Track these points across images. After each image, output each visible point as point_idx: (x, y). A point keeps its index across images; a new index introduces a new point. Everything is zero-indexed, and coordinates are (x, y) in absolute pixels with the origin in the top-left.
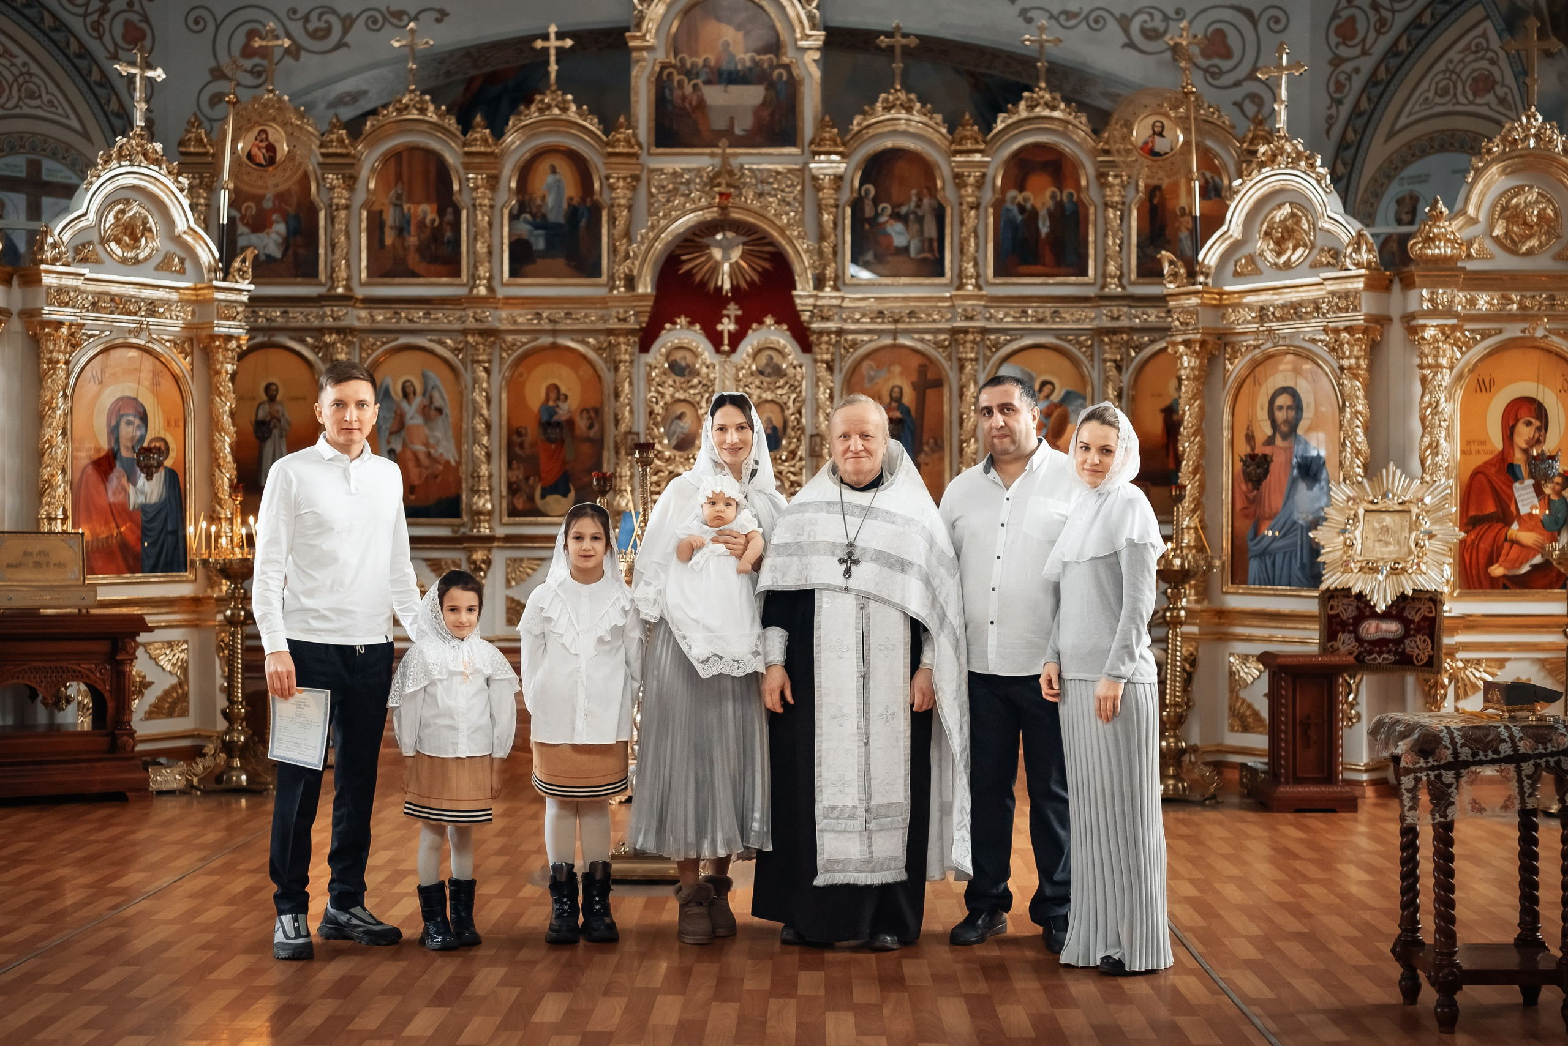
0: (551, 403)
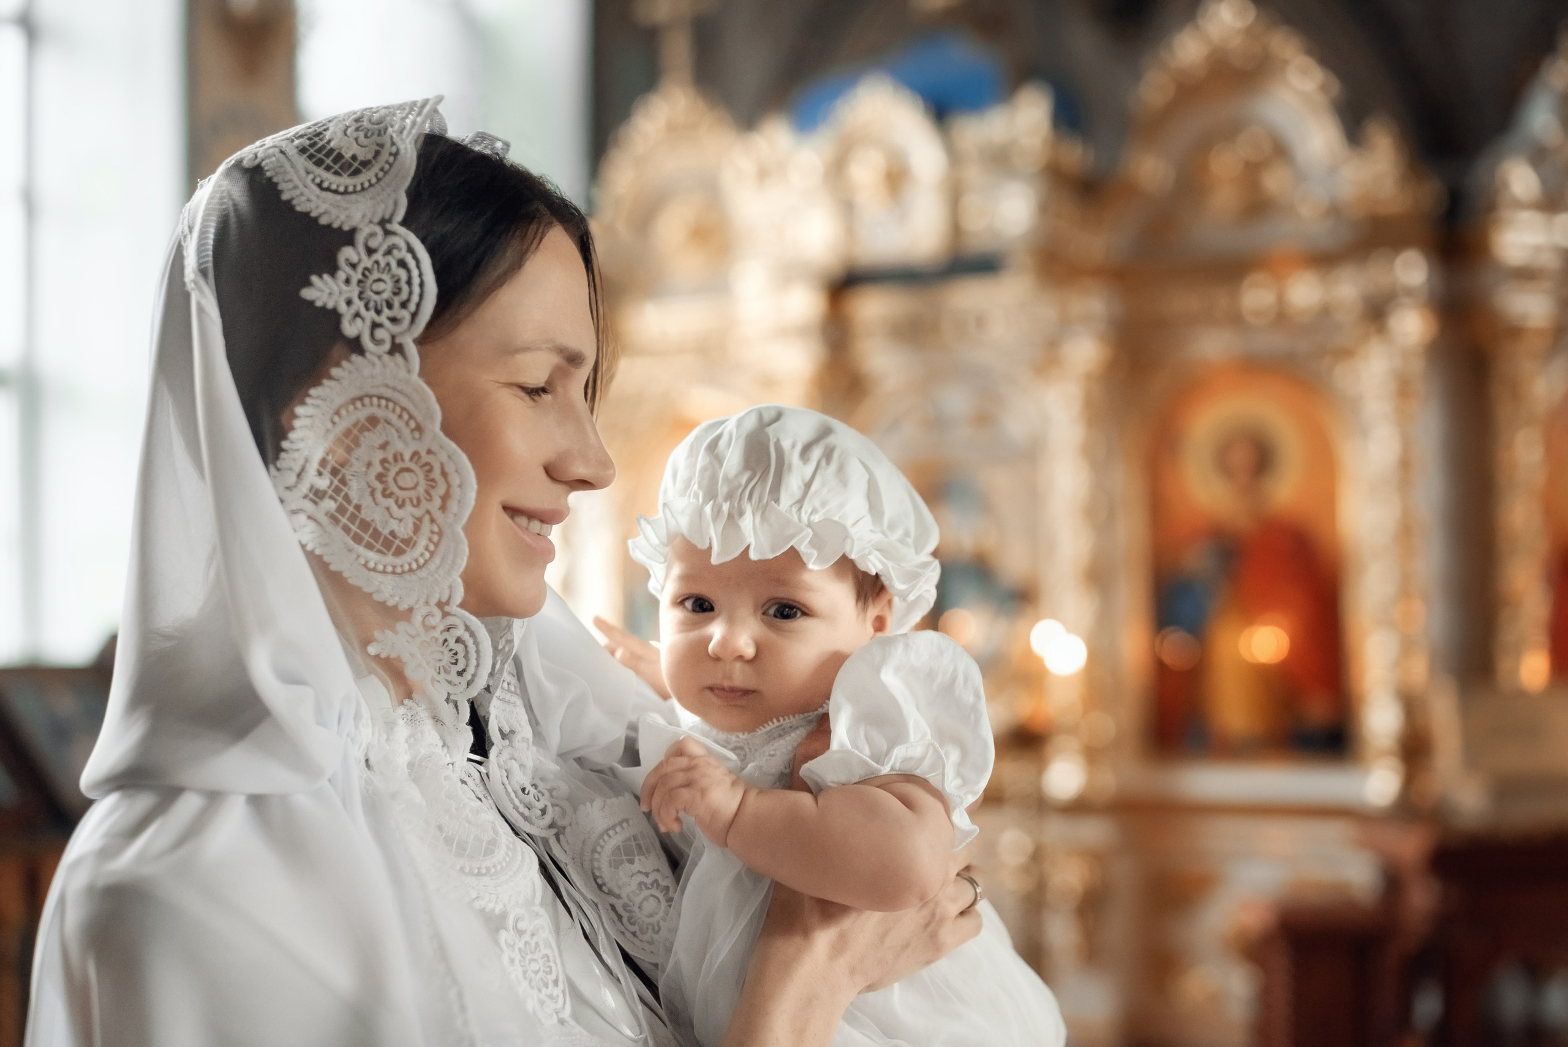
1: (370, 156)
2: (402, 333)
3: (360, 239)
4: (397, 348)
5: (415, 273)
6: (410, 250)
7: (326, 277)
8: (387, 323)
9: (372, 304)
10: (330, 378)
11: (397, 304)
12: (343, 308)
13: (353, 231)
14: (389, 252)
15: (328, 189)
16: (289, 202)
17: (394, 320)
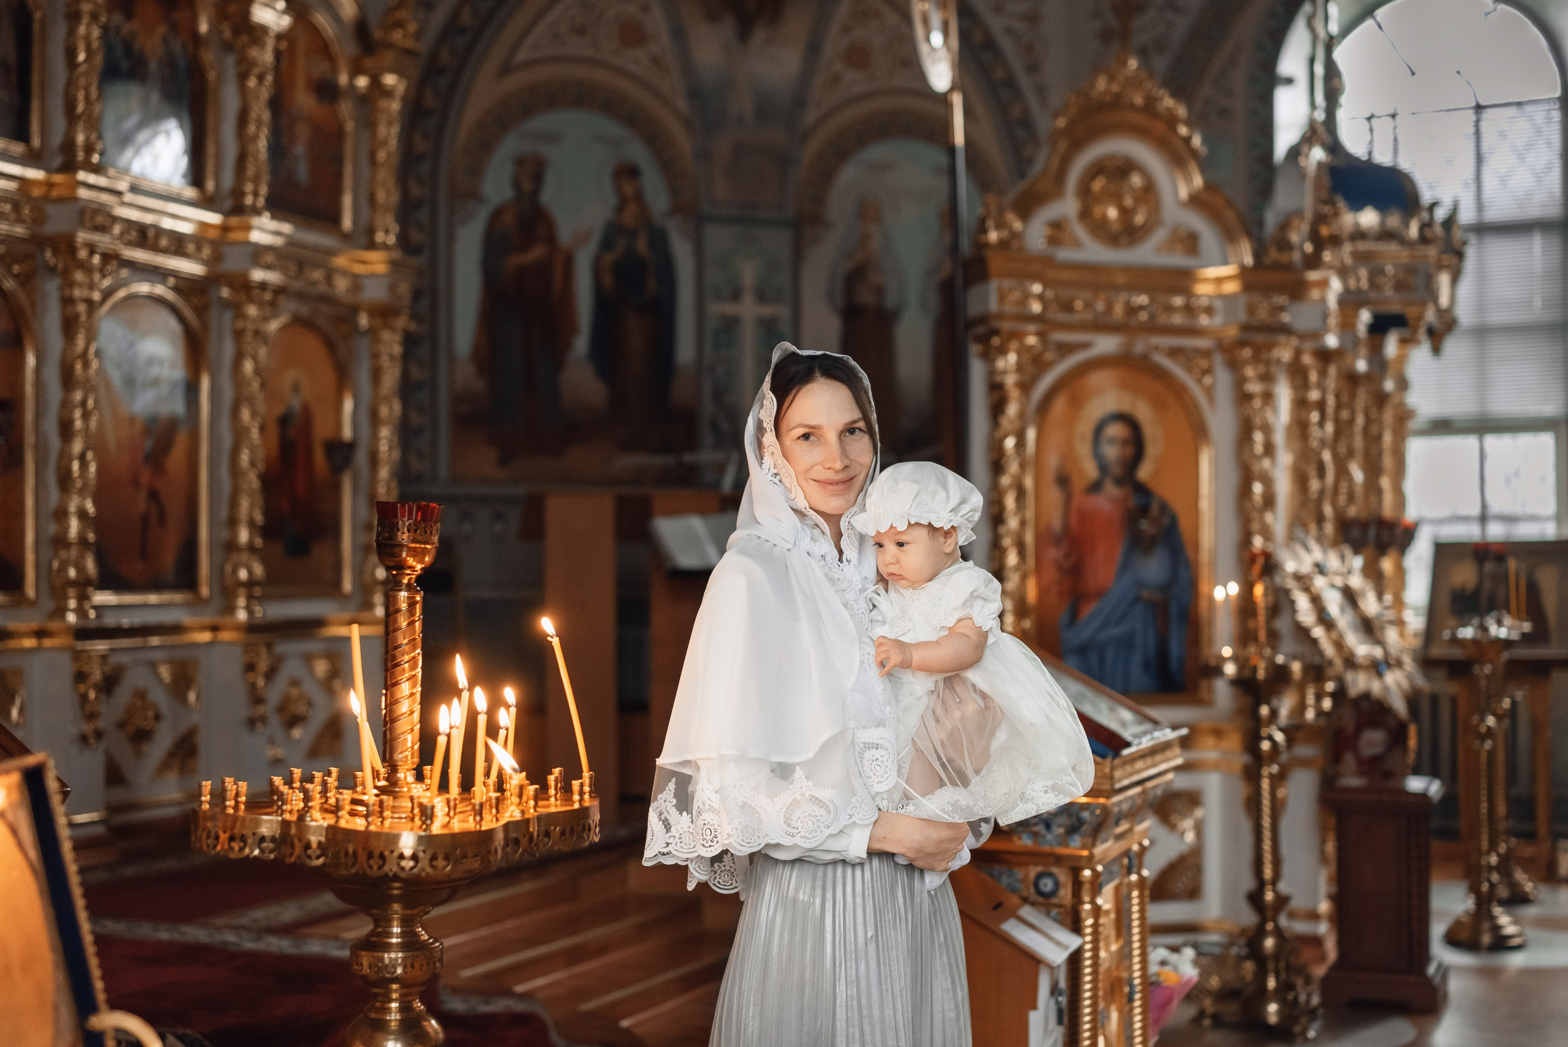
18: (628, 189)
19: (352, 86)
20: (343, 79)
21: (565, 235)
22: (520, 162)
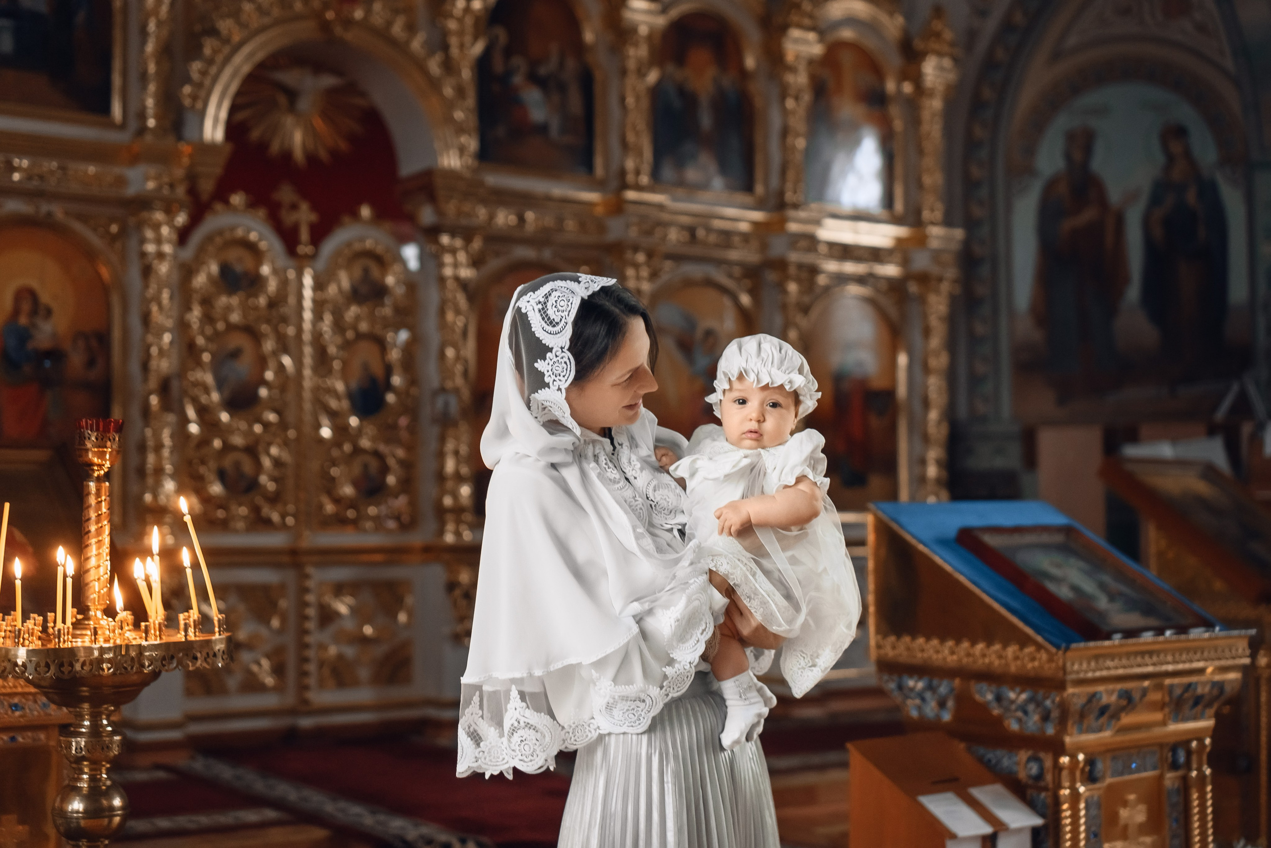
0: (23, 320)
1: (559, 321)
2: (562, 385)
3: (554, 351)
4: (559, 389)
5: (569, 366)
6: (569, 359)
7: (542, 360)
8: (558, 381)
9: (554, 374)
10: (538, 392)
11: (562, 376)
12: (546, 373)
13: (552, 348)
14: (562, 358)
15: (545, 331)
16: (534, 332)
17: (560, 380)
18: (1176, 148)
19: (899, 91)
20: (890, 86)
21: (1115, 196)
22: (1071, 137)
